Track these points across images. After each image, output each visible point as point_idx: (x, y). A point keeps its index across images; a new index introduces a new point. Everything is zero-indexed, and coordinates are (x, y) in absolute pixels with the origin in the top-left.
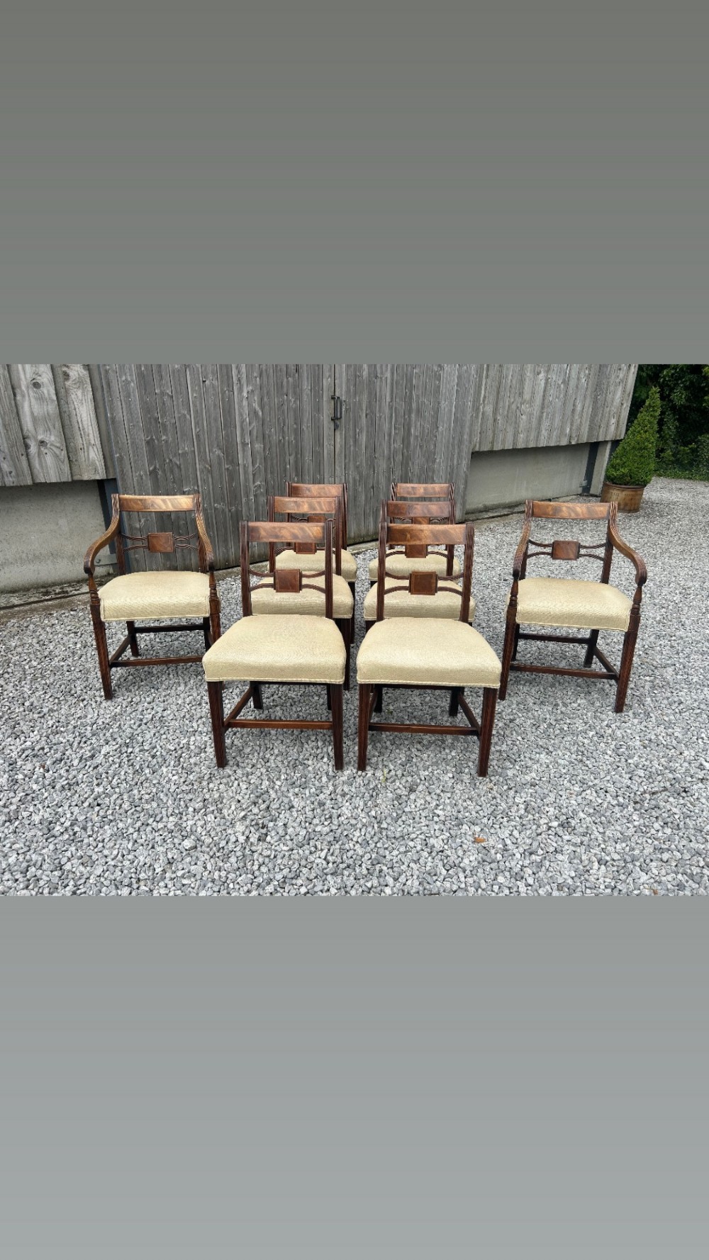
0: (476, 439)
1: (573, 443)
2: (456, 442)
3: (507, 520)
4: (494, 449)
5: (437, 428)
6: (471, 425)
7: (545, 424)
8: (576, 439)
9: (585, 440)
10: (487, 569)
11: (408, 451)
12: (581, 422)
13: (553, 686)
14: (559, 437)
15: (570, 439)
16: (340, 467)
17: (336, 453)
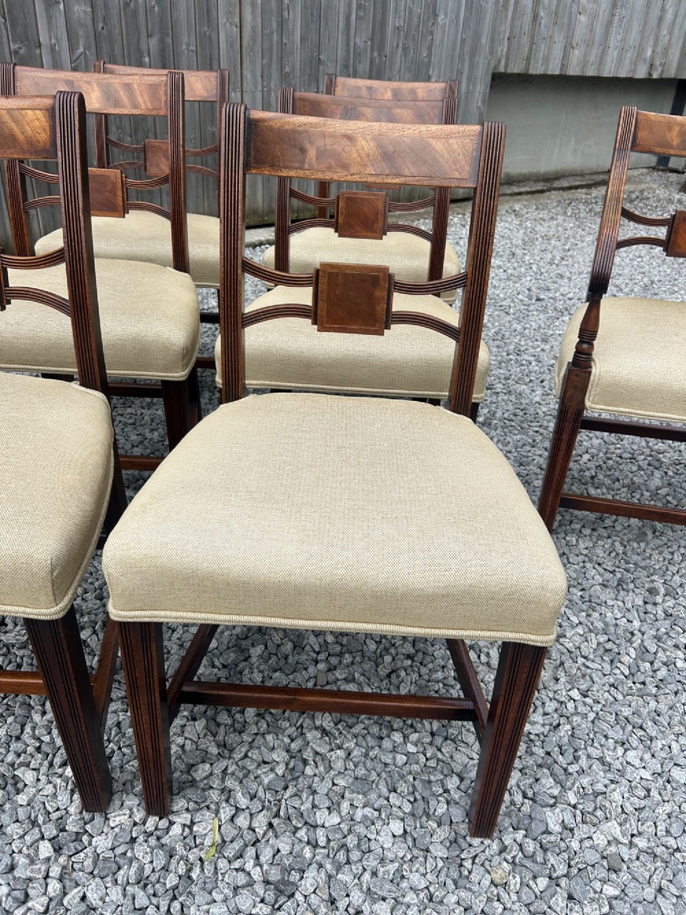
0: (502, 49)
1: (655, 76)
2: (467, 49)
3: (543, 199)
4: (532, 71)
5: (436, 16)
6: (495, 19)
7: (615, 40)
8: (660, 69)
9: (671, 73)
10: (508, 279)
11: (380, 55)
12: (670, 41)
13: (641, 536)
14: (635, 63)
15: (651, 69)
16: (253, 72)
17: (245, 44)
